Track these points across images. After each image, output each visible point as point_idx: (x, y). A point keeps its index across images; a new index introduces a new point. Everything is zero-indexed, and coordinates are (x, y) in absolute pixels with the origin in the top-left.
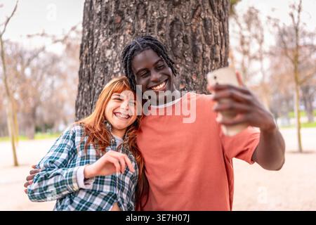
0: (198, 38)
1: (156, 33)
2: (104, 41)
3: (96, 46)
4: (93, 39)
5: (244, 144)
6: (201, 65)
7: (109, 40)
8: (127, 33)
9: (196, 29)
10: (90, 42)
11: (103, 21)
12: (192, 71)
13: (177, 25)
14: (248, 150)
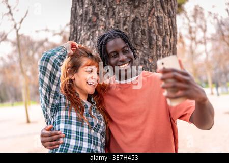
0: (152, 31)
1: (122, 28)
2: (85, 35)
3: (79, 38)
4: (77, 34)
5: (184, 110)
6: (155, 50)
7: (88, 34)
8: (101, 28)
9: (151, 24)
10: (75, 35)
11: (84, 20)
12: (148, 55)
13: (137, 21)
14: (186, 114)
